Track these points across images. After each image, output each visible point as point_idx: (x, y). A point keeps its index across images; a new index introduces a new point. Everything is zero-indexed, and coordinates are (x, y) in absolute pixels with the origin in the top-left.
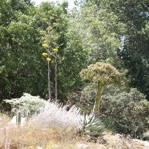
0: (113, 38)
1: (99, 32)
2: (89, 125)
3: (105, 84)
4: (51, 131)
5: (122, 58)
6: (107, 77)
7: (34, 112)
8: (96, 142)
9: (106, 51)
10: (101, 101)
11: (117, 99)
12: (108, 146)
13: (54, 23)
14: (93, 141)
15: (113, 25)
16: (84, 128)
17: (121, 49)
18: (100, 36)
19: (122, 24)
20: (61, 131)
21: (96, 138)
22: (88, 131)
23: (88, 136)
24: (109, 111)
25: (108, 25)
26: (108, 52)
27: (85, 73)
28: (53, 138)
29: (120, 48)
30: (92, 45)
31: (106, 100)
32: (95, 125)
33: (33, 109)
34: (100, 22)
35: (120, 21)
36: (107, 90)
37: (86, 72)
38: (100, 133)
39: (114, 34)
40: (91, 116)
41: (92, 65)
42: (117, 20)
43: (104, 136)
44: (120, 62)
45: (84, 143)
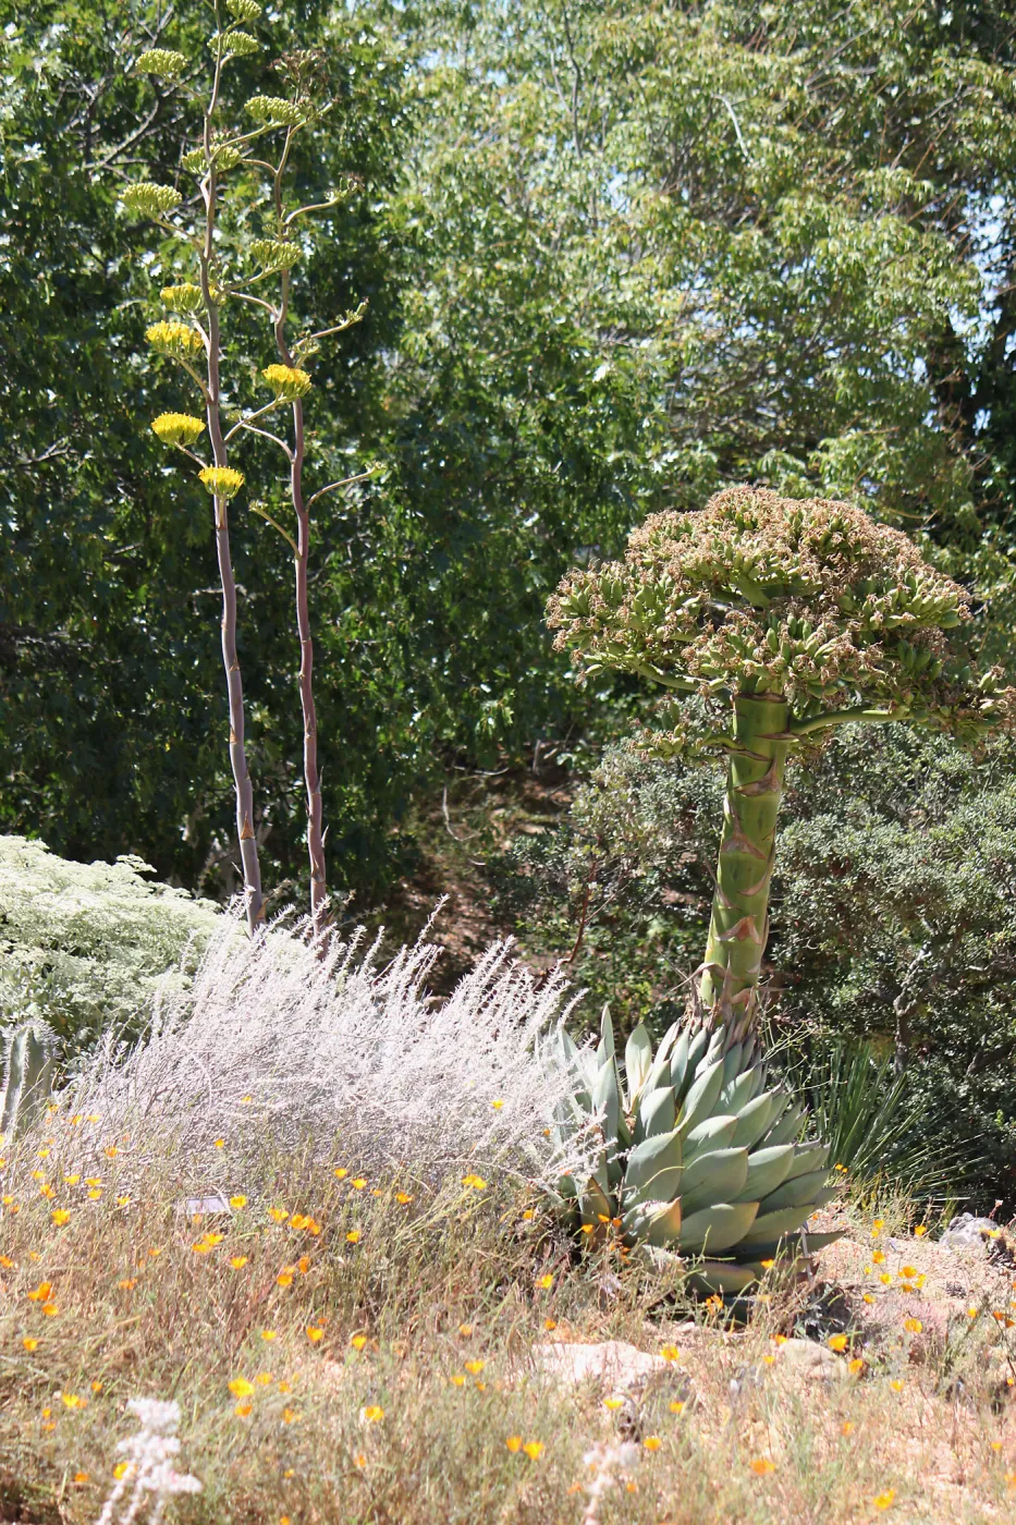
0: (888, 225)
1: (735, 163)
2: (664, 1138)
3: (816, 705)
4: (278, 1220)
5: (982, 420)
6: (825, 641)
7: (96, 1024)
8: (742, 1316)
9: (812, 362)
10: (779, 887)
11: (950, 853)
12: (868, 1353)
13: (257, 102)
14: (716, 1304)
15: (879, 86)
16: (615, 1172)
17: (974, 329)
18: (743, 207)
19: (971, 66)
20: (378, 1215)
21: (745, 1278)
22: (657, 1209)
23: (660, 1255)
24: (873, 986)
25: (825, 86)
26: (838, 373)
27: (598, 604)
28: (300, 1295)
29: (960, 326)
30: (669, 302)
31: (839, 867)
32: (728, 1136)
33: (80, 993)
34: (739, 60)
35: (952, 33)
36: (844, 762)
37: (614, 598)
38: (777, 1226)
39: (891, 177)
40: (678, 1045)
41: (671, 517)
42: (916, 29)
43: (826, 1255)
44: (961, 467)
45: (618, 1331)
